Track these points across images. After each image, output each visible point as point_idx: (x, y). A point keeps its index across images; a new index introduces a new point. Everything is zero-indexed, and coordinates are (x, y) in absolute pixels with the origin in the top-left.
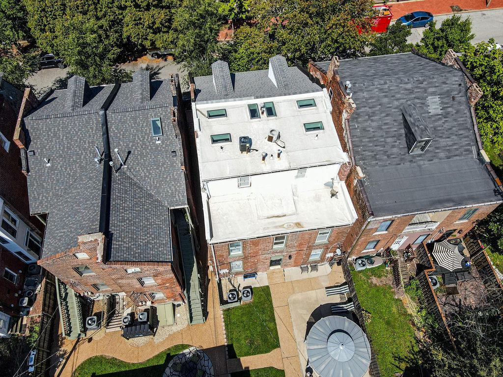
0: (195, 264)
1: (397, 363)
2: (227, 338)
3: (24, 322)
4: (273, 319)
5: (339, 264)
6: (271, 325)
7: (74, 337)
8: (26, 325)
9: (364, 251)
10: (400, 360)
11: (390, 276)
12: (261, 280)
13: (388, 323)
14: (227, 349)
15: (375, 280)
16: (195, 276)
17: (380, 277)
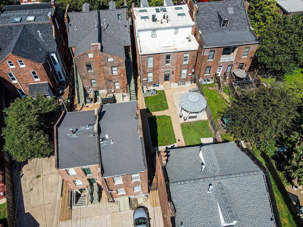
0: (133, 77)
1: (219, 114)
2: (146, 106)
3: (60, 101)
4: (166, 100)
5: (195, 82)
6: (165, 102)
7: (81, 105)
8: (60, 102)
9: (205, 75)
10: (220, 113)
11: (217, 87)
12: (161, 88)
13: (216, 101)
14: (146, 110)
15: (210, 88)
16: (133, 80)
17: (213, 87)
